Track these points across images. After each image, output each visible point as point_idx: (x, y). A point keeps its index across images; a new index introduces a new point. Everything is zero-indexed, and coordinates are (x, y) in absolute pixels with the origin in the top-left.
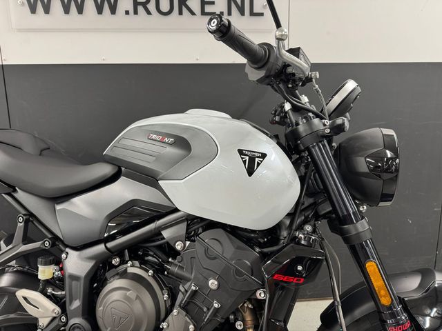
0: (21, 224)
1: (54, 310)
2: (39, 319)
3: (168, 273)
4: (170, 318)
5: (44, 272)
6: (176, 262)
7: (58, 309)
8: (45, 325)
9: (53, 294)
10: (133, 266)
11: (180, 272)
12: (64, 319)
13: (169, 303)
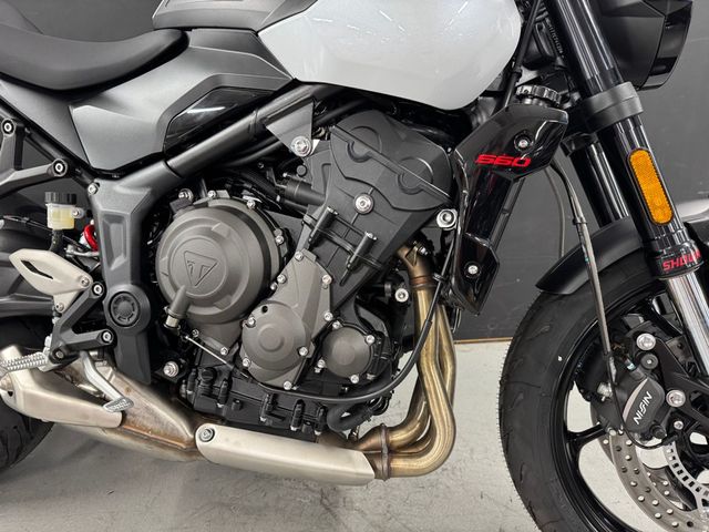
0: (10, 136)
1: (80, 278)
2: (55, 297)
3: (282, 196)
4: (289, 267)
5: (57, 216)
6: (296, 177)
7: (86, 277)
8: (66, 305)
9: (76, 257)
10: (217, 197)
11: (305, 193)
12: (98, 289)
13: (285, 250)
